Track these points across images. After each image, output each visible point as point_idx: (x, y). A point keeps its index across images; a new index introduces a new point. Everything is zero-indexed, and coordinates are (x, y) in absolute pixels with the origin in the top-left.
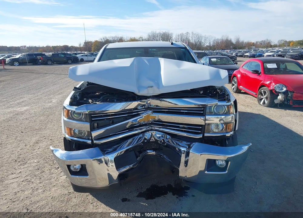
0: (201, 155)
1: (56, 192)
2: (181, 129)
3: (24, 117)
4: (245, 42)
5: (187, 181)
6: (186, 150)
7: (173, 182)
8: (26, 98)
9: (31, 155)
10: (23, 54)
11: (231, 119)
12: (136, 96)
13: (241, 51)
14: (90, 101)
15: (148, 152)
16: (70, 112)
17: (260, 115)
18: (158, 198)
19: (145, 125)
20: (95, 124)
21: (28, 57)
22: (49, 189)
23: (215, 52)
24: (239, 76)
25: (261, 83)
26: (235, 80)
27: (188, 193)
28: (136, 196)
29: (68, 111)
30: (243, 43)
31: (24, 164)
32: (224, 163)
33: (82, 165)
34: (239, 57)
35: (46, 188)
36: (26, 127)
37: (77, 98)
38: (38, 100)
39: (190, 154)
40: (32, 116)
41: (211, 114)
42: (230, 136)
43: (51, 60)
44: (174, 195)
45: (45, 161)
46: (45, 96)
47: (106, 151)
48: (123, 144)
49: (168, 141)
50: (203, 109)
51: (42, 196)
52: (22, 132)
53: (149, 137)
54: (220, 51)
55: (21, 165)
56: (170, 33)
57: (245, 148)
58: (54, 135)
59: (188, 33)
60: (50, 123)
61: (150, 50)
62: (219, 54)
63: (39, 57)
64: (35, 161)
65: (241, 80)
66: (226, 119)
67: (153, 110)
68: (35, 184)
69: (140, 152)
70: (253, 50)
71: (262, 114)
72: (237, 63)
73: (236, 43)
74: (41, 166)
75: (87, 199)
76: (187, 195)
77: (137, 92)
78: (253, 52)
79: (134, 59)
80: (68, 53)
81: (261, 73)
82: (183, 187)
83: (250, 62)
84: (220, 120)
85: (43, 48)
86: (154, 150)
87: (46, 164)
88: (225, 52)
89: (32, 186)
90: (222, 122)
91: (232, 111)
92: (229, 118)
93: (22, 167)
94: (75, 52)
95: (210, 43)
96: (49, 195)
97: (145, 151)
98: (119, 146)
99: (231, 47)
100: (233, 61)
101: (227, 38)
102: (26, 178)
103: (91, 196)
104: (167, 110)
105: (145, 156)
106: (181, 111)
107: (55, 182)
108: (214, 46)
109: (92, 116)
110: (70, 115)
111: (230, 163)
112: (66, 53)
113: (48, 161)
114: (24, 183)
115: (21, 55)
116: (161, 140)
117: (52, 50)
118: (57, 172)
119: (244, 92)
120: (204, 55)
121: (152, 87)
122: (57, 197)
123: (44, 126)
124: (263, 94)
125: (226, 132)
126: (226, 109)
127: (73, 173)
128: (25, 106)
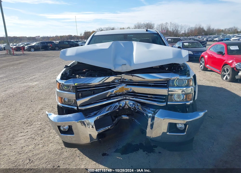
0: (164, 119)
1: (52, 147)
2: (149, 99)
3: (34, 89)
4: (216, 30)
5: (153, 141)
6: (151, 115)
7: (144, 141)
8: (37, 75)
9: (36, 119)
10: (37, 42)
11: (190, 91)
12: (113, 72)
13: (211, 37)
14: (77, 76)
15: (123, 116)
16: (61, 84)
17: (222, 88)
18: (131, 153)
19: (120, 95)
20: (80, 94)
21: (41, 45)
22: (47, 144)
23: (189, 38)
24: (206, 56)
25: (225, 62)
26: (203, 60)
27: (155, 150)
28: (114, 151)
29: (60, 84)
30: (214, 30)
31: (30, 125)
32: (183, 126)
33: (69, 126)
34: (209, 41)
35: (45, 144)
36: (35, 97)
37: (67, 74)
38: (46, 77)
39: (155, 118)
40: (40, 89)
41: (174, 86)
42: (190, 104)
43: (58, 47)
44: (144, 151)
45: (46, 123)
46: (51, 74)
47: (88, 115)
48: (102, 110)
49: (138, 108)
50: (166, 82)
51: (41, 150)
52: (32, 101)
53: (124, 105)
54: (193, 37)
55: (28, 126)
56: (152, 23)
57: (202, 114)
58: (55, 104)
59: (167, 23)
60: (53, 94)
61: (129, 36)
62: (191, 39)
63: (49, 45)
64: (39, 123)
65: (207, 60)
66: (186, 91)
67: (127, 83)
68: (37, 141)
69: (116, 117)
70: (221, 36)
71: (224, 88)
72: (205, 47)
73: (207, 30)
74: (43, 127)
75: (76, 153)
76: (154, 152)
77: (113, 69)
78: (221, 37)
79: (113, 43)
80: (72, 41)
81: (224, 53)
82: (152, 145)
83: (216, 45)
84: (182, 91)
85: (53, 37)
86: (128, 115)
87: (47, 126)
88: (197, 38)
89: (35, 142)
90: (183, 93)
91: (191, 84)
92: (190, 90)
93: (29, 128)
94: (77, 40)
95: (185, 31)
96: (47, 149)
97: (120, 116)
98: (98, 112)
99: (203, 33)
100: (203, 45)
101: (200, 27)
102: (31, 136)
103: (79, 151)
104: (138, 83)
105: (120, 120)
106: (149, 84)
107: (52, 139)
108: (188, 33)
109: (78, 87)
110: (61, 87)
111: (188, 126)
112: (70, 40)
113: (49, 123)
114: (29, 140)
115: (36, 43)
116: (133, 107)
117: (60, 39)
118: (54, 132)
119: (210, 70)
120: (179, 40)
121: (125, 65)
122: (53, 151)
123: (48, 97)
124: (226, 71)
125: (186, 101)
126: (187, 82)
127: (62, 132)
128: (35, 81)
